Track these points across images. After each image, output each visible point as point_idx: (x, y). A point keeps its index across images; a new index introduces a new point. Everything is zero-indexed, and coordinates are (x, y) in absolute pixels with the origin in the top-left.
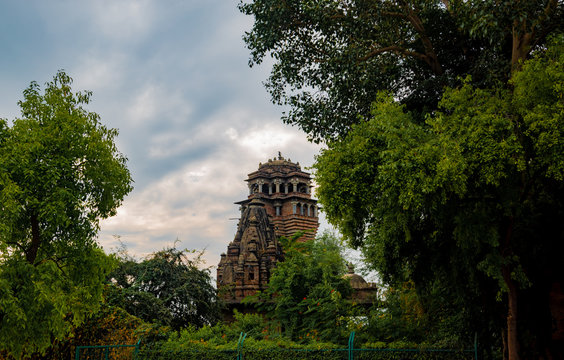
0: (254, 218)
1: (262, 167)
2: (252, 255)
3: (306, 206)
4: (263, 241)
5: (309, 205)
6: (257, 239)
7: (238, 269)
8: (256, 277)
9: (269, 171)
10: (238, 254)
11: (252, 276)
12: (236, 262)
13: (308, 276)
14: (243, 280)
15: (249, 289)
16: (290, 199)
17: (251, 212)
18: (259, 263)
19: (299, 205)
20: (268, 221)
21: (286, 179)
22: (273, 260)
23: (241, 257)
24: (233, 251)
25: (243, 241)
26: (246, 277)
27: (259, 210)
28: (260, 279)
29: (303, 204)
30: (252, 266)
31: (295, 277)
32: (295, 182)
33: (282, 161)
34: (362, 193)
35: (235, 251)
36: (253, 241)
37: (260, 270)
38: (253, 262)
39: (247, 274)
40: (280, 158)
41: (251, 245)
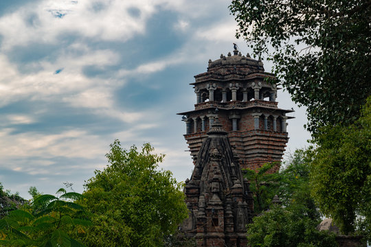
0: (215, 151)
1: (213, 65)
2: (215, 197)
3: (271, 118)
4: (227, 179)
5: (276, 117)
6: (220, 177)
7: (200, 214)
8: (221, 223)
9: (223, 71)
10: (198, 195)
11: (215, 222)
12: (196, 204)
13: (289, 234)
14: (205, 227)
15: (213, 237)
16: (251, 110)
17: (212, 143)
18: (224, 205)
19: (262, 117)
20: (231, 153)
21: (245, 82)
22: (240, 203)
23: (202, 199)
24: (191, 191)
25: (203, 178)
26: (209, 223)
27: (221, 141)
28: (226, 226)
29: (267, 116)
30: (216, 211)
31: (276, 235)
32: (256, 86)
33: (239, 59)
34: (353, 194)
35: (194, 191)
36: (216, 180)
37: (225, 214)
38: (216, 205)
39: (210, 219)
40: (236, 52)
41: (214, 185)
